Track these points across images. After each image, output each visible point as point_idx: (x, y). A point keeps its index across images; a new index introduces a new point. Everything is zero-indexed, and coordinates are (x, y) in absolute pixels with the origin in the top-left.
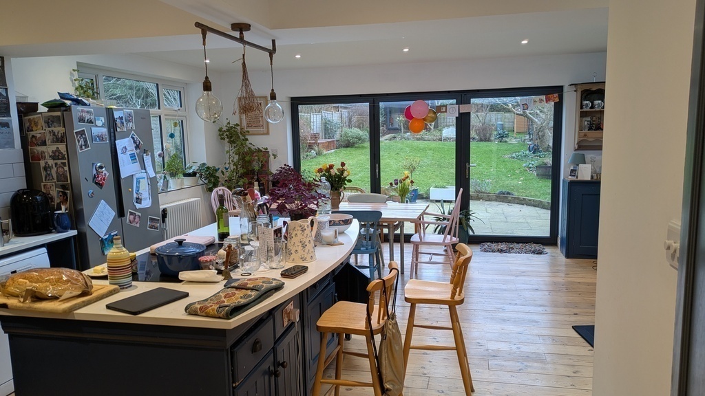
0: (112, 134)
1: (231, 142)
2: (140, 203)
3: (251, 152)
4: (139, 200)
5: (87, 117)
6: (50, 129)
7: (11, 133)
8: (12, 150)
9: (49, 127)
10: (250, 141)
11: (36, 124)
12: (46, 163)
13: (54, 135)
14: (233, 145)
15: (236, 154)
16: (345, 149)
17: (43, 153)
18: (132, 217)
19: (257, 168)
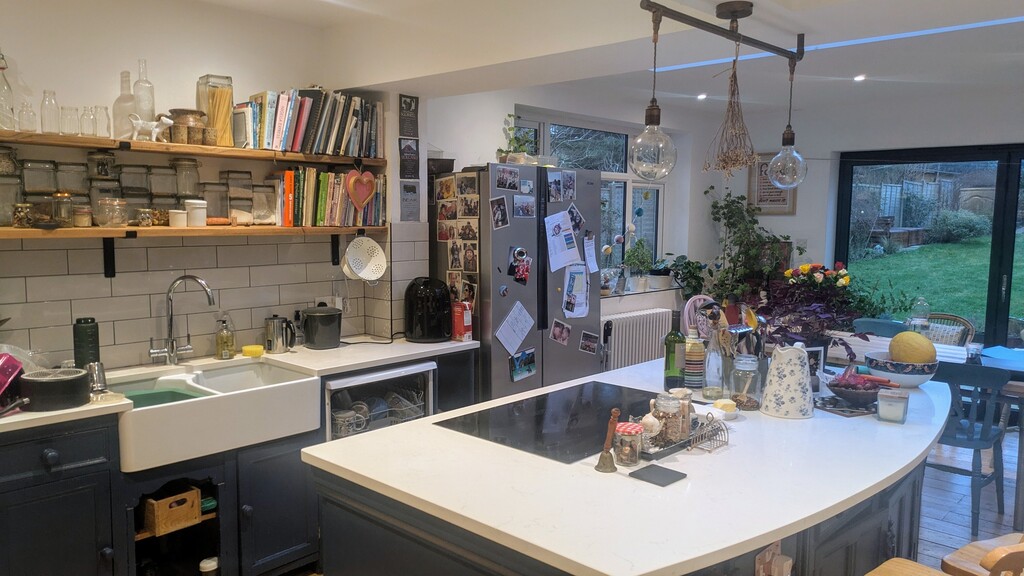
0: (543, 206)
1: (730, 225)
2: (572, 310)
3: (761, 243)
4: (570, 306)
5: (510, 179)
6: (463, 196)
7: (417, 201)
8: (416, 223)
9: (462, 193)
10: (760, 225)
11: (448, 189)
12: (454, 243)
13: (466, 204)
14: (733, 230)
15: (735, 244)
16: (940, 245)
17: (451, 228)
18: (558, 330)
19: (767, 269)
